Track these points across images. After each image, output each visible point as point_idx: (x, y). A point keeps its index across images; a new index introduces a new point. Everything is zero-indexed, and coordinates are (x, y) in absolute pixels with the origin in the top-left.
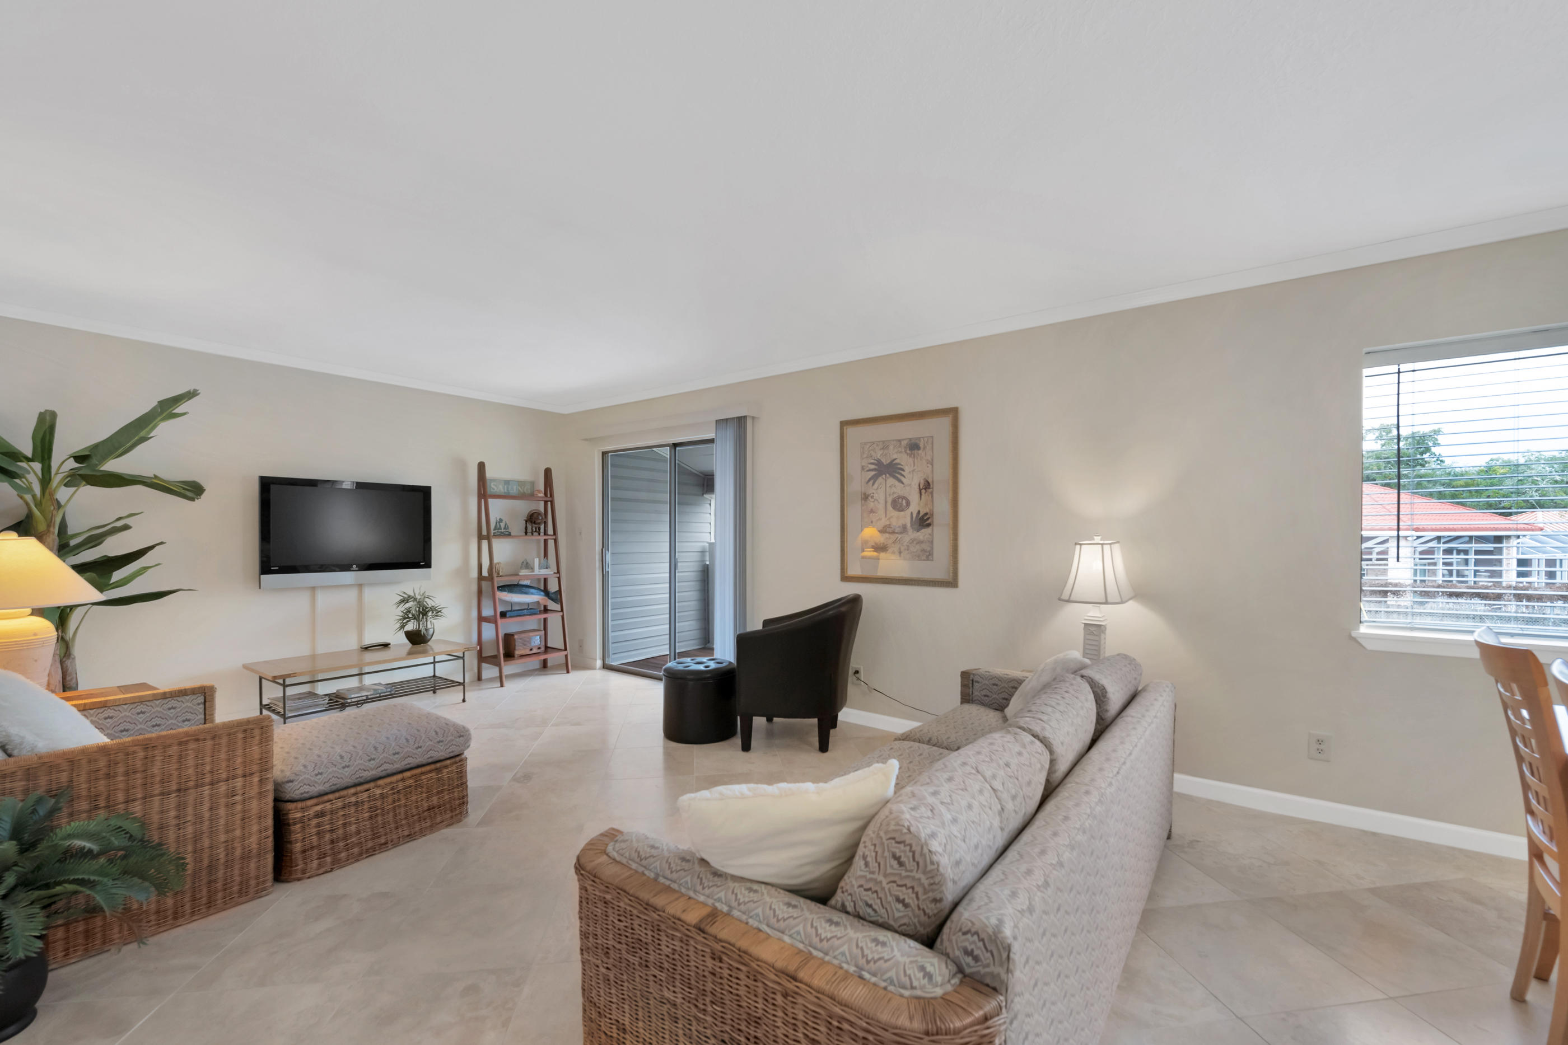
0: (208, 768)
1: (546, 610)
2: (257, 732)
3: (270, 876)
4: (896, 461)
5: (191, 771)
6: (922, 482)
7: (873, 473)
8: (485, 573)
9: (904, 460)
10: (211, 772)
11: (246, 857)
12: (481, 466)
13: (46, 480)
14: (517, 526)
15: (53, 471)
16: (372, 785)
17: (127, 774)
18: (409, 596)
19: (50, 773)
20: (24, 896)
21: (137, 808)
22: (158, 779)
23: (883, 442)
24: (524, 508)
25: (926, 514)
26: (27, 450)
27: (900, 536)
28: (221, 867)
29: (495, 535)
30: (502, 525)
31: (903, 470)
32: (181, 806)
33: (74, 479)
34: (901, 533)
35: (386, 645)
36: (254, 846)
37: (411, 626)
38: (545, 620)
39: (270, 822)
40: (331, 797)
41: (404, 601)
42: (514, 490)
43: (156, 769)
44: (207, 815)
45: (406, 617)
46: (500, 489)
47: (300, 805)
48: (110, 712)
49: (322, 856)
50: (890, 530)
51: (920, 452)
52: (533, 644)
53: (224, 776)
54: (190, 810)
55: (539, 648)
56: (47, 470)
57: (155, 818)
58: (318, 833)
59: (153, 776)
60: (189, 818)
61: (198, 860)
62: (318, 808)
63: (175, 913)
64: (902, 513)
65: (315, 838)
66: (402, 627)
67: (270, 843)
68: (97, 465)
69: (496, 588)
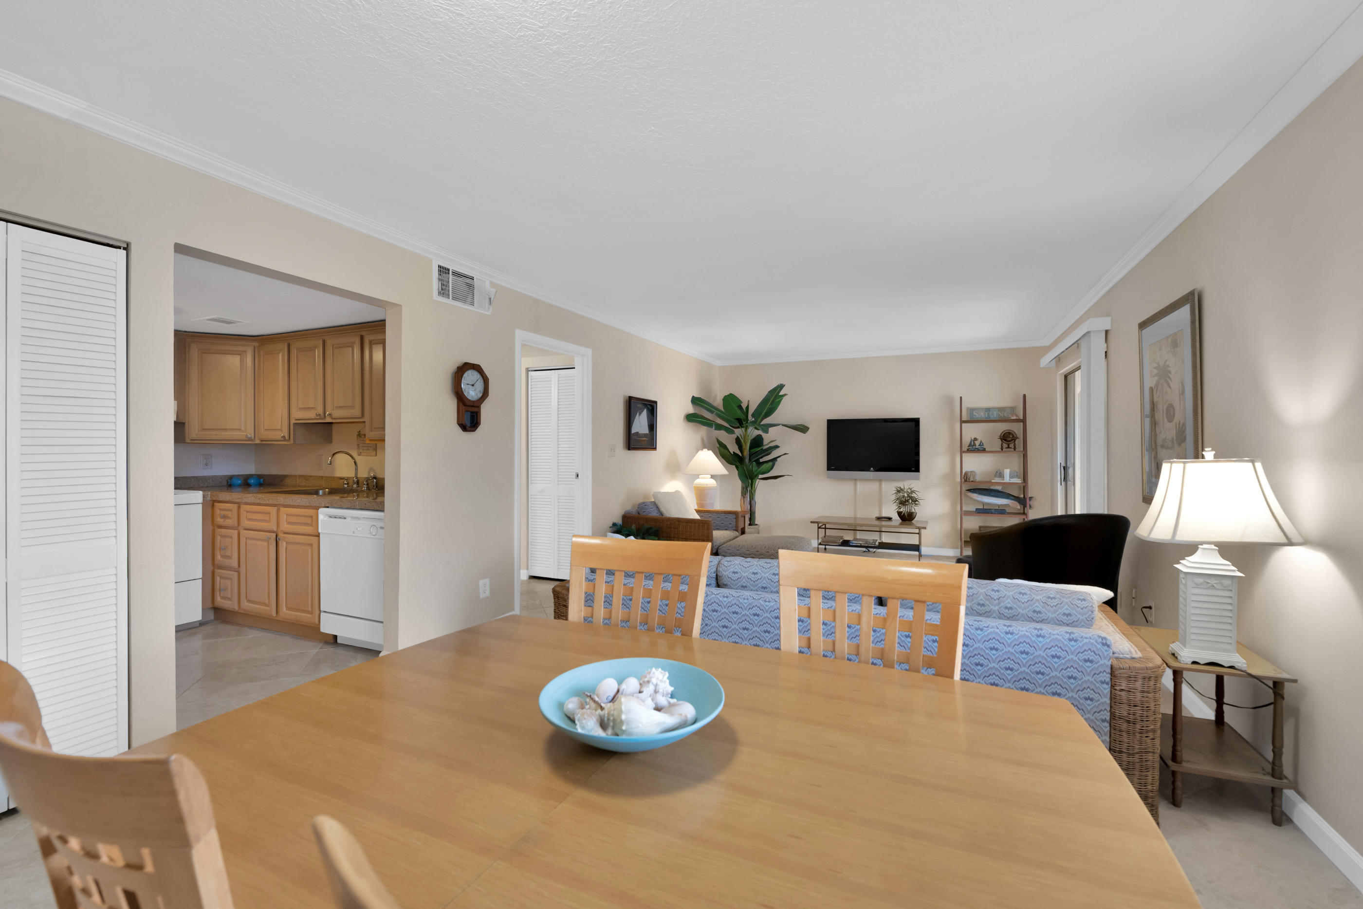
0: (693, 533)
1: (1021, 513)
2: (706, 525)
8: (964, 479)
12: (961, 399)
14: (993, 444)
18: (902, 490)
24: (1000, 429)
29: (968, 451)
30: (977, 443)
35: (890, 519)
37: (902, 509)
41: (899, 491)
45: (899, 503)
46: (981, 415)
66: (898, 508)
69: (969, 490)
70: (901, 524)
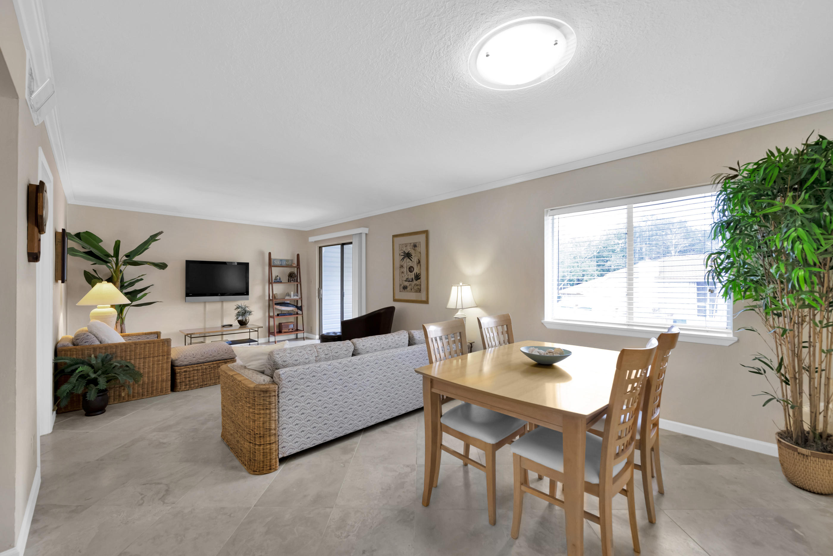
0: (152, 352)
1: (297, 314)
2: (166, 343)
3: (169, 388)
4: (410, 252)
5: (147, 353)
6: (418, 261)
7: (403, 257)
8: (271, 298)
9: (412, 252)
10: (153, 353)
11: (162, 381)
12: (270, 254)
13: (117, 264)
14: (285, 279)
15: (119, 261)
16: (202, 364)
17: (130, 351)
18: (240, 306)
19: (111, 349)
20: (103, 376)
21: (133, 361)
22: (138, 354)
23: (406, 244)
24: (288, 270)
25: (419, 274)
26: (112, 253)
27: (411, 283)
28: (155, 383)
29: (275, 282)
30: (278, 278)
31: (412, 255)
32: (144, 363)
33: (125, 263)
34: (411, 281)
35: (231, 325)
36: (165, 378)
37: (240, 318)
38: (297, 317)
39: (170, 371)
40: (189, 366)
41: (238, 308)
42: (284, 263)
43: (138, 351)
44: (151, 366)
45: (238, 315)
46: (278, 263)
47: (179, 368)
48: (130, 338)
49: (186, 385)
50: (408, 280)
51: (417, 248)
52: (290, 328)
53: (156, 355)
54: (147, 364)
55: (292, 329)
56: (117, 260)
57: (137, 365)
58: (185, 377)
59: (137, 353)
60: (147, 367)
61: (149, 379)
62: (185, 369)
63: (142, 394)
64: (412, 273)
65: (184, 379)
66: (237, 318)
67: (170, 378)
68: (132, 258)
69: (275, 304)
70: (240, 328)
